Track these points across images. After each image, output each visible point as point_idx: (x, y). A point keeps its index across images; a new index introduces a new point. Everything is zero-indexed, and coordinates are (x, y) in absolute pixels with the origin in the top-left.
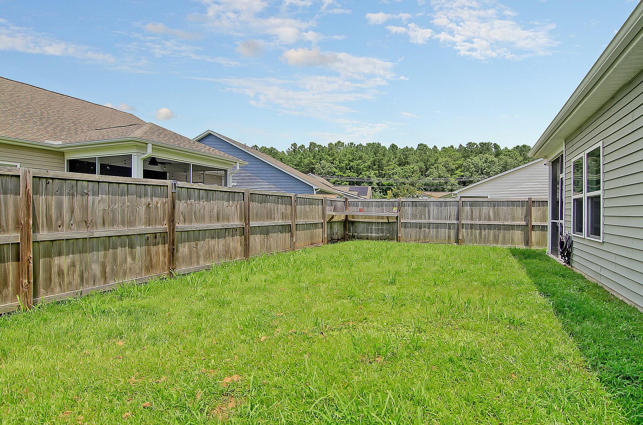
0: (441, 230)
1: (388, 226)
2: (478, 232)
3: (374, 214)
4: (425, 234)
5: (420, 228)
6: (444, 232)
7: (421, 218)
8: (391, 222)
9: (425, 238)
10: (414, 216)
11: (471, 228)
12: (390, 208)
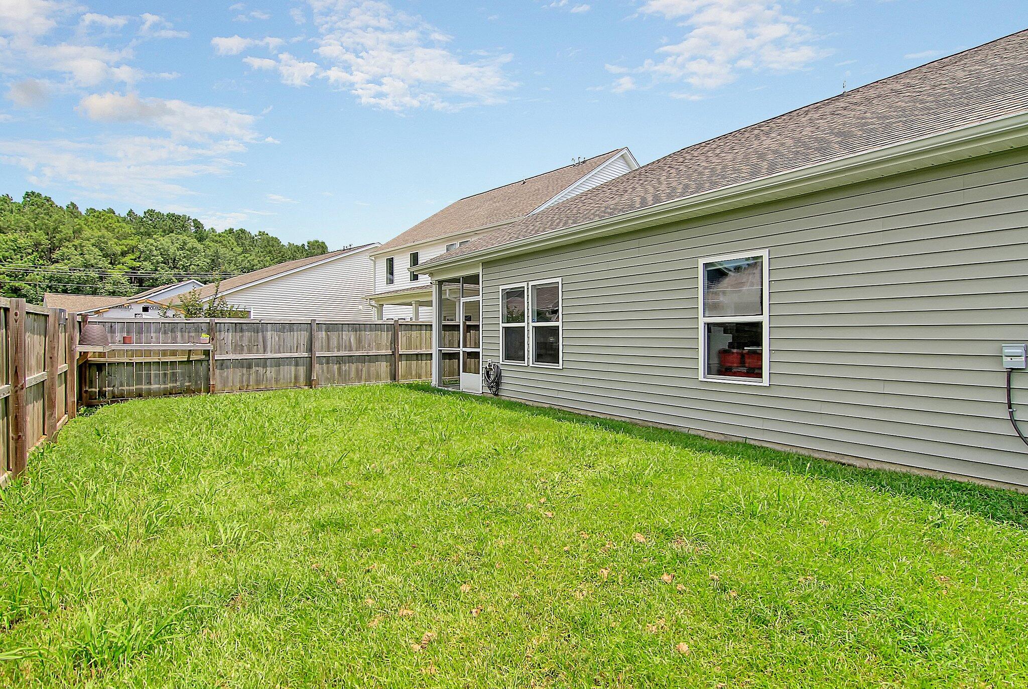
0: (284, 369)
1: (187, 367)
2: (336, 367)
3: (154, 346)
4: (259, 375)
5: (250, 368)
6: (289, 371)
7: (250, 352)
8: (192, 361)
9: (258, 382)
10: (238, 348)
11: (328, 363)
12: (191, 334)
